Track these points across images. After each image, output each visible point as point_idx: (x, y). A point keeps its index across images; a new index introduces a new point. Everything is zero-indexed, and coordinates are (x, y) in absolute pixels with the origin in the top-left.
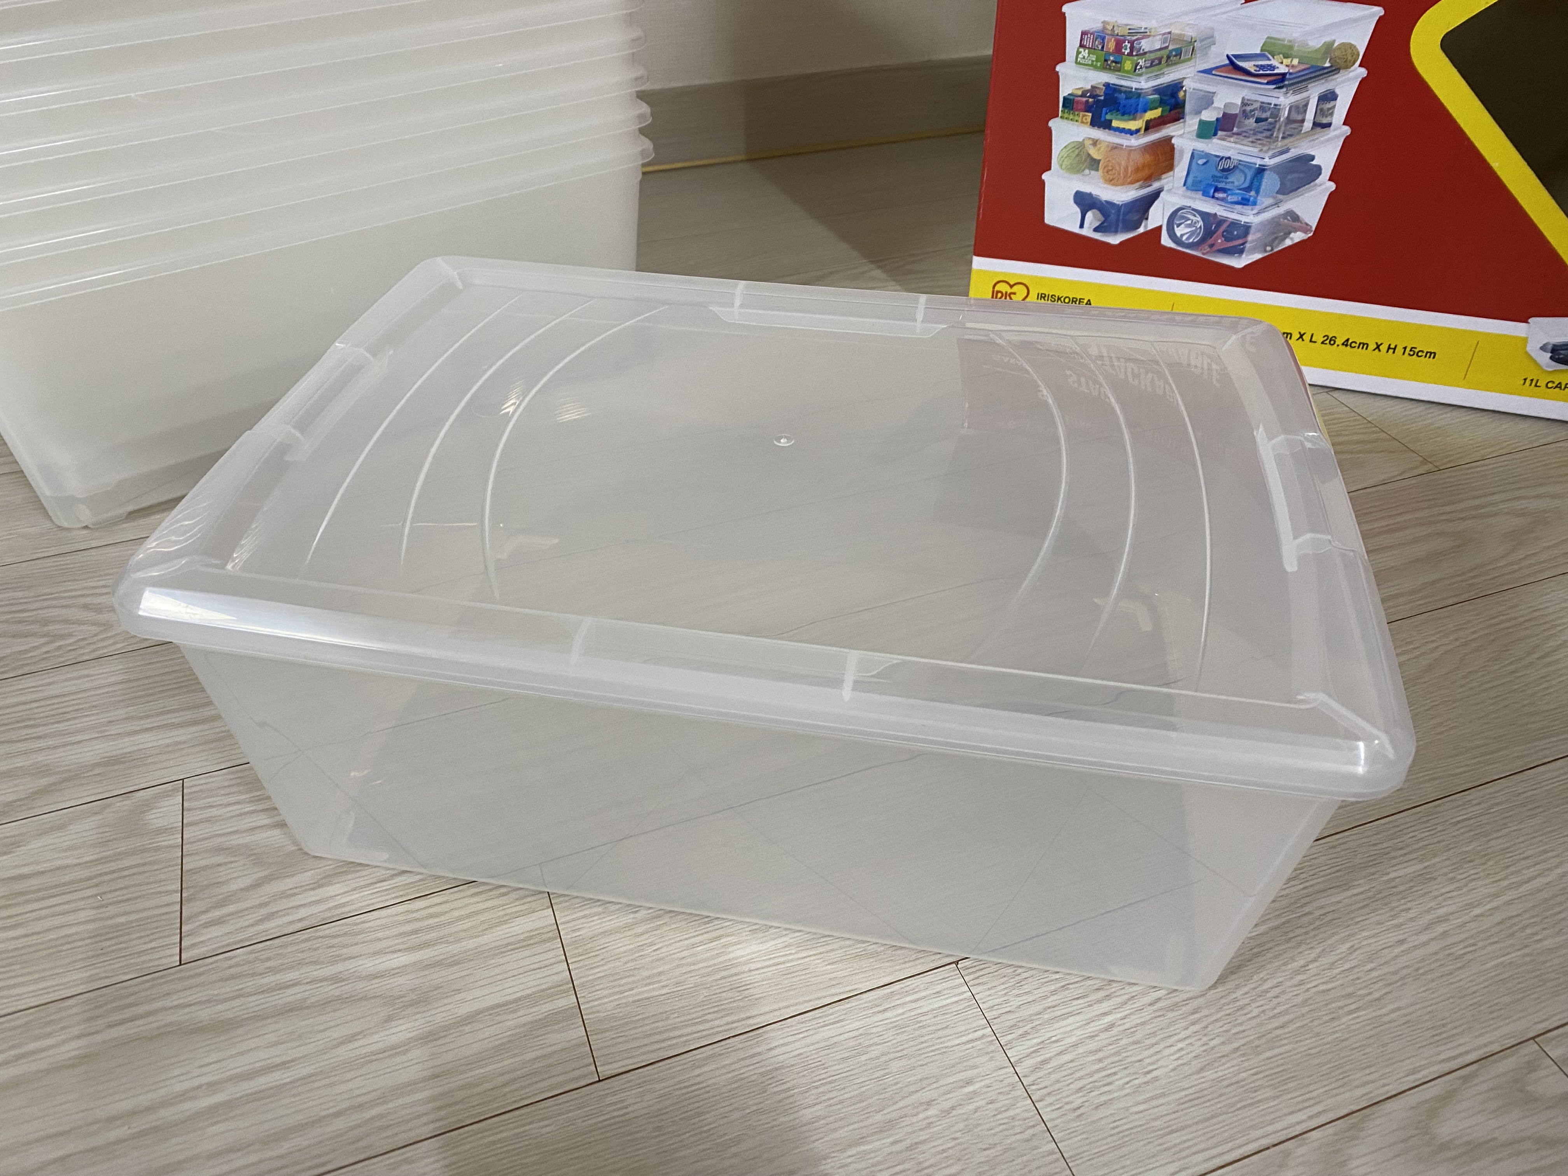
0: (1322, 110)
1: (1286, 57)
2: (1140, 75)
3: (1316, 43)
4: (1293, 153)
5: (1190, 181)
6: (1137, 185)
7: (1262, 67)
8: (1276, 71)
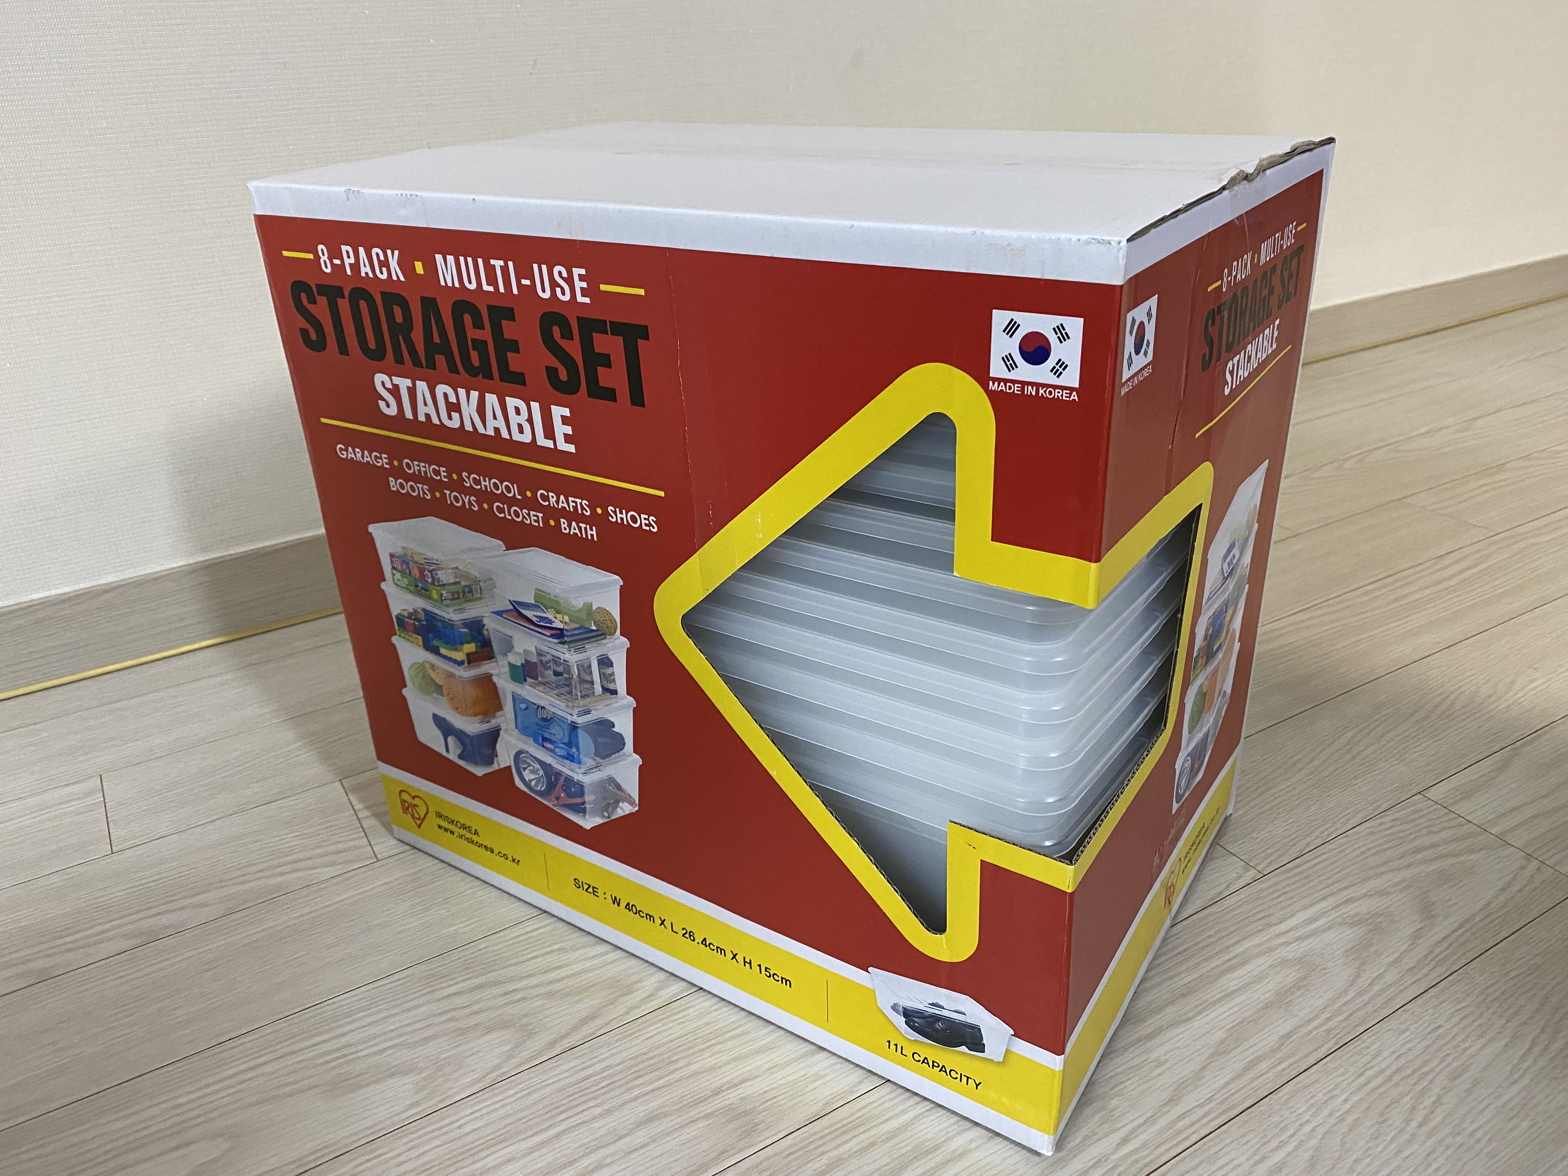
0: (604, 674)
1: (558, 612)
2: (447, 606)
3: (578, 603)
4: (594, 716)
5: (520, 725)
6: (479, 718)
7: (542, 619)
8: (554, 625)
